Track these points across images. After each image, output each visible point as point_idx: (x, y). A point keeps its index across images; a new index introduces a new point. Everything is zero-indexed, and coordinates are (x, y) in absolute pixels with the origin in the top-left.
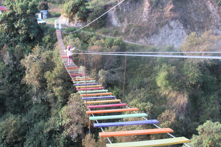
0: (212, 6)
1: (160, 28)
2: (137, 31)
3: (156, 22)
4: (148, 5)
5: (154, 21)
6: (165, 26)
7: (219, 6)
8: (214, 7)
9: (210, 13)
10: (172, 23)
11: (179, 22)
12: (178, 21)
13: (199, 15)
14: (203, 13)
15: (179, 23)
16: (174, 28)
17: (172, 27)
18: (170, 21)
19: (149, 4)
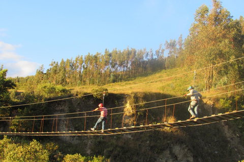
0: (228, 130)
1: (156, 155)
2: (118, 155)
3: (148, 142)
4: (131, 111)
5: (146, 141)
6: (165, 152)
7: (241, 132)
8: (232, 132)
9: (227, 142)
10: (177, 149)
11: (187, 148)
12: (185, 146)
13: (210, 144)
14: (217, 141)
15: (186, 150)
16: (179, 159)
17: (176, 156)
18: (172, 145)
19: (133, 109)
